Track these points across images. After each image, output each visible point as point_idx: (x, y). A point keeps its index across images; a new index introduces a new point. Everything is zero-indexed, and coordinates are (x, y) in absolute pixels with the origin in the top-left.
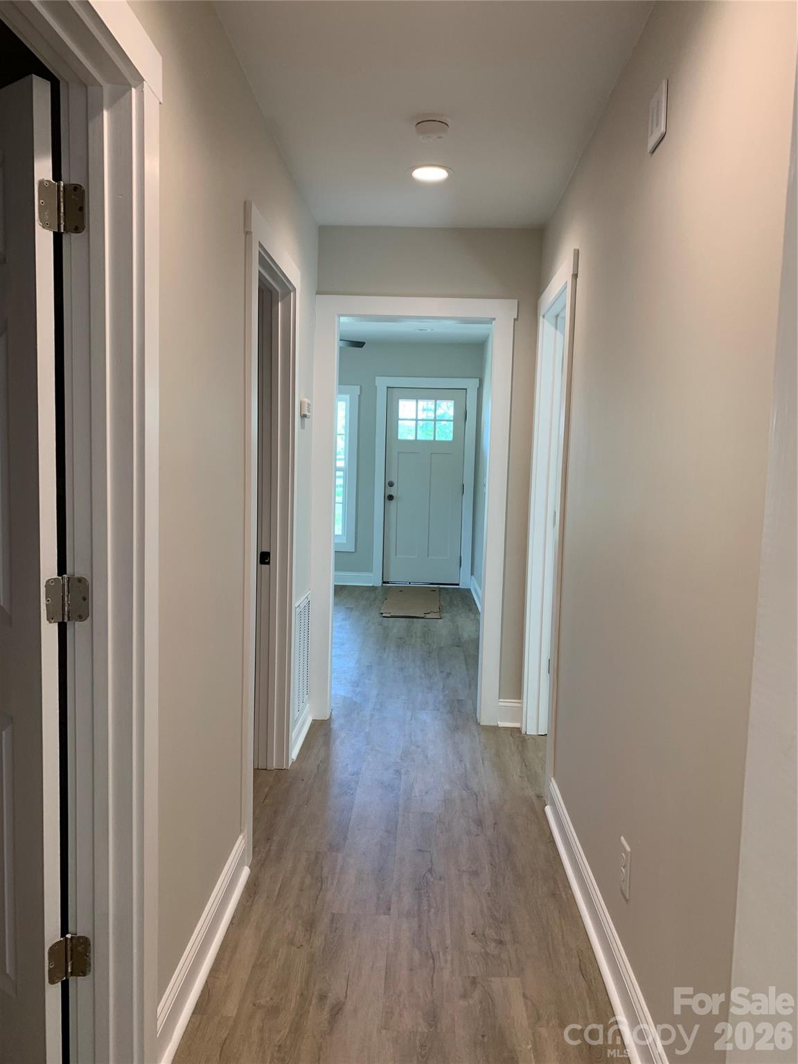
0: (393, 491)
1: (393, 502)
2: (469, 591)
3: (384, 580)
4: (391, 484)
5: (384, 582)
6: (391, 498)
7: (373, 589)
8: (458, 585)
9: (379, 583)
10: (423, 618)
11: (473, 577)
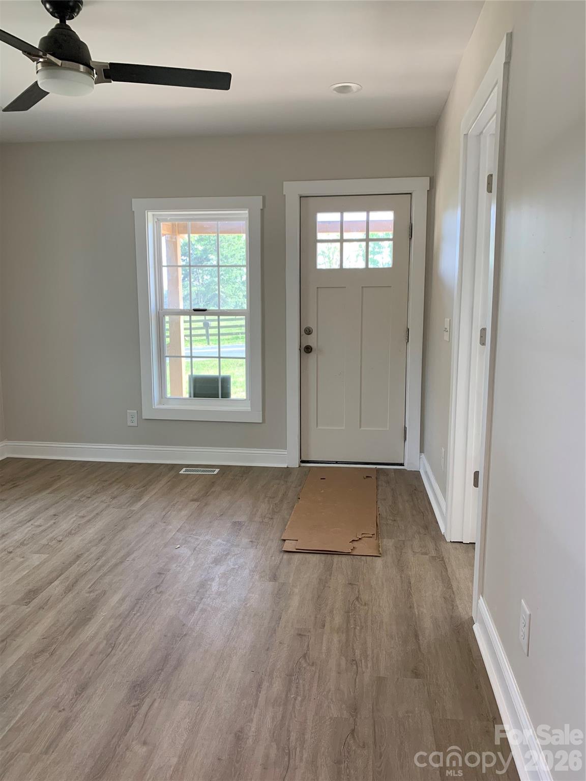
0: (311, 341)
1: (312, 355)
2: (417, 475)
3: (304, 458)
4: (308, 332)
5: (303, 462)
6: (308, 349)
7: (287, 471)
8: (402, 465)
9: (294, 463)
10: (348, 554)
11: (423, 455)
